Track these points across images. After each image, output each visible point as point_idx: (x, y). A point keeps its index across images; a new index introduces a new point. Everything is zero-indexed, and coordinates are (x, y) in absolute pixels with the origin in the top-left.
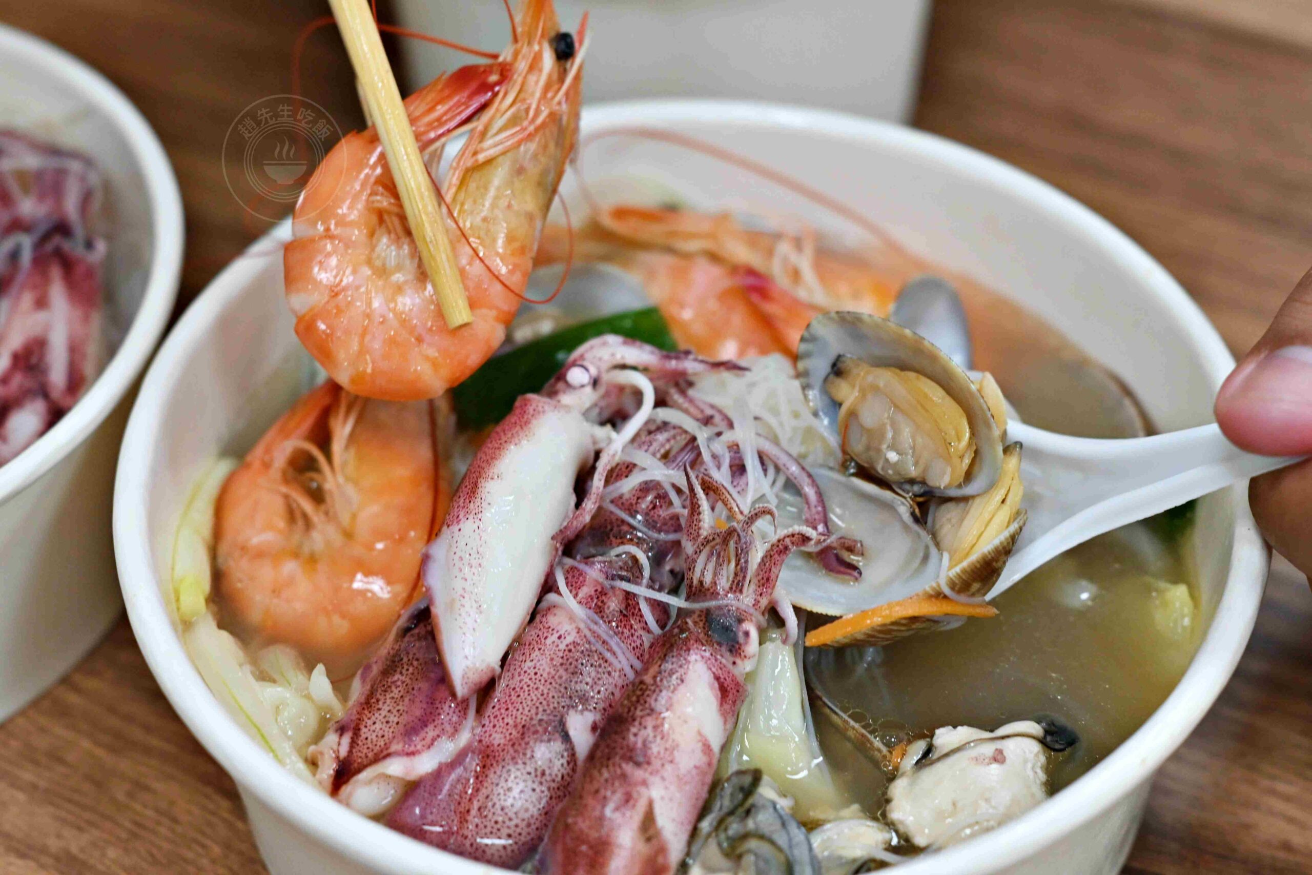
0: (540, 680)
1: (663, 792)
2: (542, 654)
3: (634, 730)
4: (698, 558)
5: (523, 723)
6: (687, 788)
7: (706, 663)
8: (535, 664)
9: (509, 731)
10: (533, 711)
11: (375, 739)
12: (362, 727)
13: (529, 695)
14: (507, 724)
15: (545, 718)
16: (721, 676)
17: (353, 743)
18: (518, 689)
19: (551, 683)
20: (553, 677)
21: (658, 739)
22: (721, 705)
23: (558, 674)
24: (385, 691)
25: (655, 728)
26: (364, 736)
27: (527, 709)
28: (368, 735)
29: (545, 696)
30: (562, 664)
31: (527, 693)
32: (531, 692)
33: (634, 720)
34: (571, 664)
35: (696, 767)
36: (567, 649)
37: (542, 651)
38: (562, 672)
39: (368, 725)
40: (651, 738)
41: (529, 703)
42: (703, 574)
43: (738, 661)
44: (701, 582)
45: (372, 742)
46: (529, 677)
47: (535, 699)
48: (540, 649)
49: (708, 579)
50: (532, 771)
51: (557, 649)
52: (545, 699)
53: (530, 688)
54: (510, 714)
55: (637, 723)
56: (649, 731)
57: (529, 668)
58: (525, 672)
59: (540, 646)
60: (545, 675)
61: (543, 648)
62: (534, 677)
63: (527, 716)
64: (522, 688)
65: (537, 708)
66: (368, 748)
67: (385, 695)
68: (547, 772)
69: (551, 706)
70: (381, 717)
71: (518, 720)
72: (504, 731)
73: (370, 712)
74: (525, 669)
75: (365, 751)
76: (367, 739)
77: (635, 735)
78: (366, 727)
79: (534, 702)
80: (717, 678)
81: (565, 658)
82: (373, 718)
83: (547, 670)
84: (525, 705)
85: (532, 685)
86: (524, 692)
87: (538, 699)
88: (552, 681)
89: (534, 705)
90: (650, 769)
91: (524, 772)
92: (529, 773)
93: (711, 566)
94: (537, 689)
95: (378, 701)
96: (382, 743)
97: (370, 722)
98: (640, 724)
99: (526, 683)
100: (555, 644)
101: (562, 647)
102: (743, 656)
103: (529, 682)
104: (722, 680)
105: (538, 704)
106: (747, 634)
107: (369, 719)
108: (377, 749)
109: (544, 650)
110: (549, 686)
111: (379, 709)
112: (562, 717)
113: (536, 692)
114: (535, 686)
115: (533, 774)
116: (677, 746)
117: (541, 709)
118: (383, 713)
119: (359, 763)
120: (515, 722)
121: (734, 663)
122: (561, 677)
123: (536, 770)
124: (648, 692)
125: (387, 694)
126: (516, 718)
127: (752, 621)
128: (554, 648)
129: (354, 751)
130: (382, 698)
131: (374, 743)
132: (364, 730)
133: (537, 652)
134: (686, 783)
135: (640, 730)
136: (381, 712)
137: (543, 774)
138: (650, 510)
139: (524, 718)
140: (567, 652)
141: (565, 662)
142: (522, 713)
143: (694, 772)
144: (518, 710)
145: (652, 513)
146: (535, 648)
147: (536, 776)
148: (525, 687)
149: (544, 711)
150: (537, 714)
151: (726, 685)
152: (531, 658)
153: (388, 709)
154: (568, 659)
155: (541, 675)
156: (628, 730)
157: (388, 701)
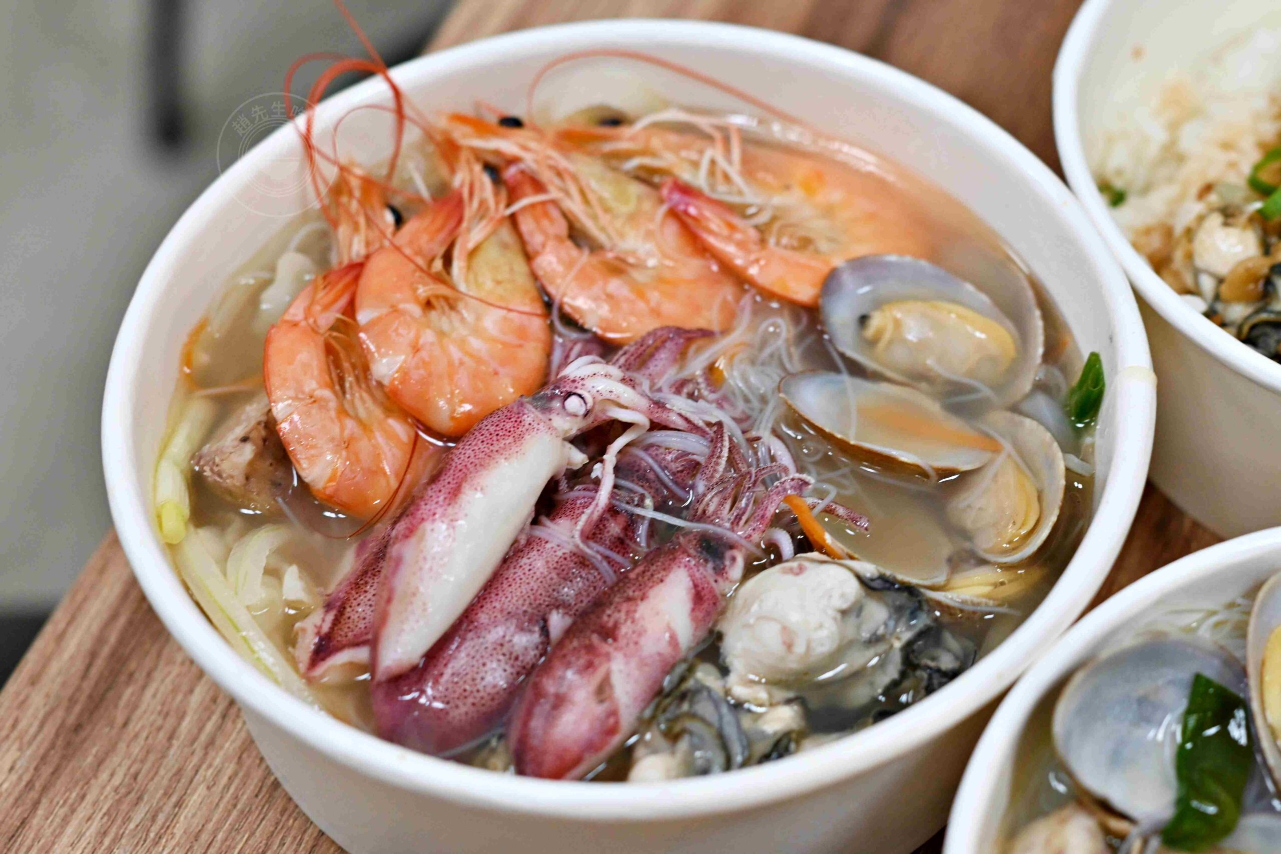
0: (533, 577)
1: (622, 667)
2: (539, 555)
3: (608, 612)
4: (708, 493)
5: (510, 610)
6: (647, 669)
7: (688, 571)
8: (531, 562)
9: (495, 614)
10: (521, 602)
11: (357, 620)
12: (347, 606)
13: (520, 587)
14: (495, 607)
15: (530, 610)
16: (700, 585)
17: (336, 622)
18: (510, 580)
19: (541, 582)
20: (545, 577)
21: (629, 622)
22: (693, 610)
23: (550, 576)
24: (375, 575)
25: (628, 613)
26: (347, 615)
27: (515, 599)
28: (350, 614)
29: (534, 592)
30: (555, 568)
31: (518, 585)
32: (522, 585)
33: (611, 604)
34: (563, 570)
35: (659, 654)
36: (563, 556)
37: (540, 552)
38: (554, 575)
39: (353, 605)
40: (622, 621)
41: (518, 594)
42: (708, 505)
43: (720, 580)
44: (704, 512)
45: (353, 622)
46: (524, 571)
47: (524, 592)
48: (538, 550)
49: (711, 508)
50: (508, 654)
51: (554, 554)
52: (533, 594)
53: (522, 581)
54: (499, 599)
55: (612, 607)
56: (622, 615)
57: (525, 564)
58: (521, 567)
59: (539, 548)
60: (538, 574)
61: (542, 550)
62: (527, 573)
63: (514, 605)
64: (514, 580)
65: (525, 600)
66: (349, 628)
67: (373, 579)
68: (521, 658)
69: (538, 602)
70: (366, 599)
71: (505, 606)
72: (491, 613)
73: (357, 593)
74: (522, 564)
75: (346, 630)
76: (349, 618)
77: (609, 616)
78: (351, 607)
79: (523, 594)
80: (695, 586)
81: (560, 564)
82: (359, 600)
83: (541, 570)
84: (514, 595)
85: (524, 579)
86: (516, 583)
87: (527, 593)
88: (543, 580)
89: (523, 596)
90: (615, 645)
91: (500, 652)
92: (504, 655)
93: (716, 500)
94: (528, 583)
95: (366, 583)
96: (363, 626)
97: (355, 603)
98: (616, 608)
99: (519, 576)
100: (554, 549)
101: (560, 553)
102: (725, 578)
103: (522, 576)
104: (700, 588)
105: (526, 597)
106: (734, 559)
107: (355, 599)
108: (357, 631)
109: (542, 552)
110: (540, 584)
111: (366, 592)
112: (545, 614)
113: (527, 586)
114: (527, 581)
115: (508, 656)
116: (645, 631)
117: (527, 602)
118: (369, 596)
119: (338, 641)
120: (501, 607)
121: (716, 581)
122: (552, 579)
123: (511, 653)
124: (628, 585)
125: (376, 578)
126: (504, 604)
127: (741, 551)
128: (552, 553)
129: (336, 628)
130: (371, 581)
131: (356, 624)
132: (349, 610)
133: (535, 552)
134: (646, 665)
135: (613, 613)
136: (366, 594)
137: (517, 658)
138: (678, 472)
139: (511, 606)
140: (562, 559)
141: (558, 567)
142: (510, 601)
143: (657, 658)
144: (507, 597)
145: (679, 474)
146: (535, 549)
147: (510, 659)
148: (518, 579)
149: (530, 604)
150: (523, 605)
151: (703, 594)
152: (528, 556)
153: (374, 592)
154: (561, 566)
155: (535, 573)
156: (604, 611)
157: (375, 585)
